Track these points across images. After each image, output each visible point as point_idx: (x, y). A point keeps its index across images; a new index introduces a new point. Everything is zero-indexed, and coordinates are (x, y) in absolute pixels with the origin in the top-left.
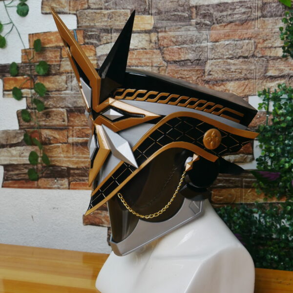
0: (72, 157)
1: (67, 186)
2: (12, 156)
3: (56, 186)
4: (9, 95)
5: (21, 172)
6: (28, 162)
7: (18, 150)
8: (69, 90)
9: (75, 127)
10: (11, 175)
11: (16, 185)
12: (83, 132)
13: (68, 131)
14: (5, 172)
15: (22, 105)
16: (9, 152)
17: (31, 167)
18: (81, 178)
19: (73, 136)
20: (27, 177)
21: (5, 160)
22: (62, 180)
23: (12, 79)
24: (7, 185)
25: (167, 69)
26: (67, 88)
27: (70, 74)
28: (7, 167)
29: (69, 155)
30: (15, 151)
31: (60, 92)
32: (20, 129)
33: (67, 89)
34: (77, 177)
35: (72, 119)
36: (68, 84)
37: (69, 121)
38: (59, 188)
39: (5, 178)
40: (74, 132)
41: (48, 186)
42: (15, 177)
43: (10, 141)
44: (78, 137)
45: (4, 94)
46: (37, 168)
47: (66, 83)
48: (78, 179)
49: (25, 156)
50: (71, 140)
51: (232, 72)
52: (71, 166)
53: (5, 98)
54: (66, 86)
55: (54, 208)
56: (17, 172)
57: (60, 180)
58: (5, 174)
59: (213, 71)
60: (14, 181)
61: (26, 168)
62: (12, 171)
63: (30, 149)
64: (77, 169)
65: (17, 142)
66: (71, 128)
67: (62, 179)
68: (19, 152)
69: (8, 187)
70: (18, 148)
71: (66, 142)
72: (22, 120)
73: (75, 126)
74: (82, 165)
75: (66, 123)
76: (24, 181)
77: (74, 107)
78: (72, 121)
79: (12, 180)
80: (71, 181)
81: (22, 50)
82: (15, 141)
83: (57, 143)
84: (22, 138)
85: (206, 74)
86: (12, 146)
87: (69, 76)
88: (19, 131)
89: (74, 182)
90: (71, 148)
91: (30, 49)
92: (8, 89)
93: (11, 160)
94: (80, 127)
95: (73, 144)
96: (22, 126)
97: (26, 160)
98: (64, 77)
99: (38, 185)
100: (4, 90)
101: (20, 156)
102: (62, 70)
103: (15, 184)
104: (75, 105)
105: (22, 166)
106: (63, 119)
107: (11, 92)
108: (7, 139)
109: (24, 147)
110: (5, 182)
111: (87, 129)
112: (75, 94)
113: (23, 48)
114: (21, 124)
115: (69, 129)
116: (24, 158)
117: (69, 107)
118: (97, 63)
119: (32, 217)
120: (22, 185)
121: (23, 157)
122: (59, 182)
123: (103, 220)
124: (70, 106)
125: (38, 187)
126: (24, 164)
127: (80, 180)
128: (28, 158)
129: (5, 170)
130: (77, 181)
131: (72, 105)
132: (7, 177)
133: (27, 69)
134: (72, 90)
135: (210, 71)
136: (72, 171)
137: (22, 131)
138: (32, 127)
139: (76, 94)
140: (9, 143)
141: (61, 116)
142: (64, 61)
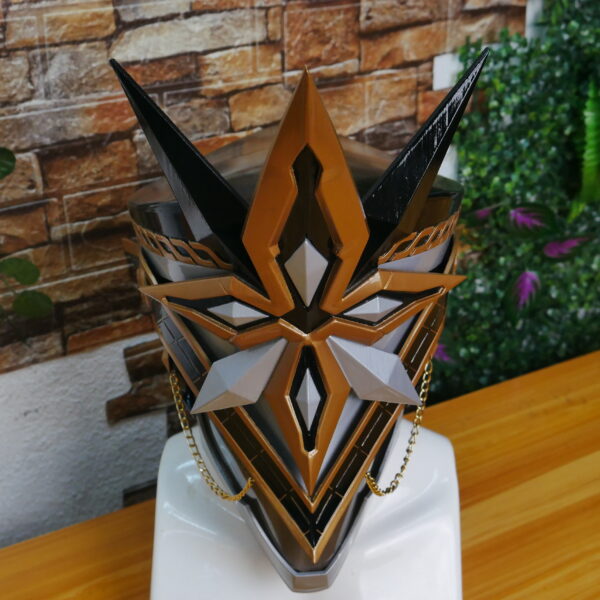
0: (66, 276)
1: (59, 348)
3: (27, 358)
8: (38, 98)
9: (66, 197)
12: (90, 205)
13: (46, 212)
18: (94, 319)
19: (62, 220)
22: (44, 340)
25: (286, 14)
26: (33, 92)
27: (38, 51)
29: (57, 273)
31: (12, 108)
33: (31, 95)
34: (83, 321)
35: (56, 177)
36: (35, 80)
37: (46, 183)
38: (35, 361)
40: (66, 209)
41: (7, 366)
44: (78, 220)
47: (30, 79)
48: (89, 324)
50: (57, 232)
51: (410, 8)
52: (66, 298)
54: (30, 86)
55: (26, 414)
57: (38, 341)
59: (375, 10)
64: (83, 300)
66: (55, 200)
67: (44, 336)
71: (45, 239)
73: (67, 192)
74: (96, 287)
75: (40, 190)
77: (59, 143)
78: (56, 182)
80: (69, 335)
83: (20, 250)
85: (362, 17)
87: (34, 57)
89: (77, 335)
90: (62, 253)
94: (79, 194)
95: (64, 241)
98: (20, 62)
102: (11, 41)
104: (61, 136)
106: (31, 181)
111: (98, 193)
112: (56, 106)
115: (48, 203)
117: (43, 146)
118: (116, 12)
122: (36, 346)
123: (157, 396)
124: (47, 141)
127: (93, 325)
130: (83, 330)
131: (52, 139)
134: (47, 95)
135: (370, 10)
136: (68, 310)
139: (62, 105)
141: (23, 174)
142: (15, 12)
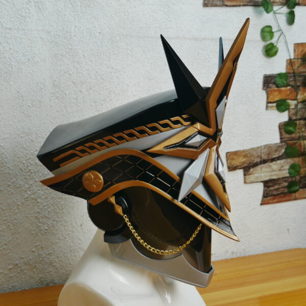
2: (273, 171)
4: (272, 107)
5: (280, 187)
6: (288, 175)
7: (279, 164)
10: (270, 191)
11: (276, 201)
14: (266, 188)
15: (284, 117)
16: (270, 166)
17: (290, 180)
20: (286, 190)
21: (266, 176)
23: (276, 90)
24: (266, 202)
28: (267, 184)
30: (275, 165)
32: (282, 142)
39: (265, 195)
42: (275, 193)
43: (272, 155)
45: (267, 107)
46: (295, 180)
49: (285, 170)
53: (268, 111)
56: (276, 187)
58: (264, 191)
60: (273, 197)
61: (285, 181)
62: (272, 186)
63: (290, 161)
65: (278, 156)
68: (280, 165)
69: (268, 203)
70: (279, 162)
72: (284, 133)
76: (282, 195)
79: (271, 196)
81: (287, 60)
82: (276, 156)
84: (283, 151)
86: (273, 160)
88: (281, 144)
91: (294, 59)
92: (272, 101)
93: (272, 176)
96: (283, 139)
97: (286, 173)
99: (295, 196)
100: (268, 102)
101: (280, 170)
103: (274, 199)
105: (282, 180)
107: (275, 104)
108: (269, 154)
109: (284, 160)
110: (265, 199)
113: (288, 58)
114: (283, 137)
116: (284, 172)
119: (288, 230)
120: (281, 199)
121: (282, 170)
125: (296, 199)
126: (283, 178)
128: (287, 171)
129: (265, 186)
132: (267, 194)
133: (291, 79)
137: (284, 144)
138: (293, 139)
140: (270, 157)
